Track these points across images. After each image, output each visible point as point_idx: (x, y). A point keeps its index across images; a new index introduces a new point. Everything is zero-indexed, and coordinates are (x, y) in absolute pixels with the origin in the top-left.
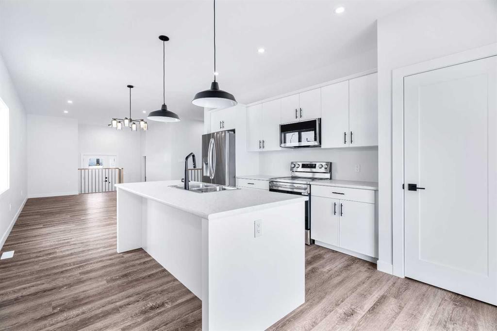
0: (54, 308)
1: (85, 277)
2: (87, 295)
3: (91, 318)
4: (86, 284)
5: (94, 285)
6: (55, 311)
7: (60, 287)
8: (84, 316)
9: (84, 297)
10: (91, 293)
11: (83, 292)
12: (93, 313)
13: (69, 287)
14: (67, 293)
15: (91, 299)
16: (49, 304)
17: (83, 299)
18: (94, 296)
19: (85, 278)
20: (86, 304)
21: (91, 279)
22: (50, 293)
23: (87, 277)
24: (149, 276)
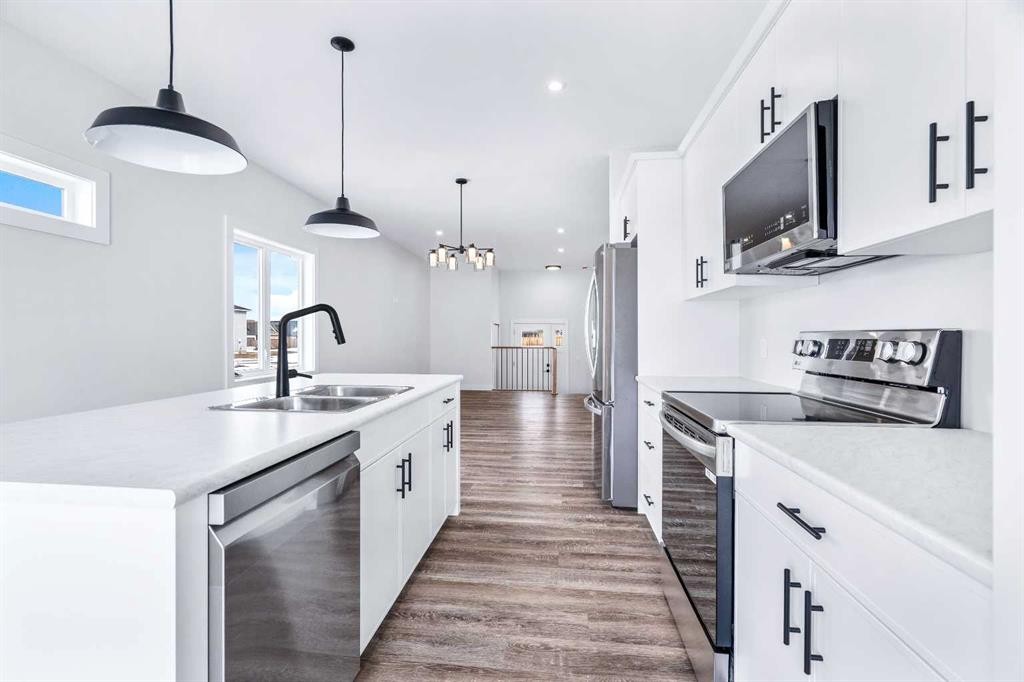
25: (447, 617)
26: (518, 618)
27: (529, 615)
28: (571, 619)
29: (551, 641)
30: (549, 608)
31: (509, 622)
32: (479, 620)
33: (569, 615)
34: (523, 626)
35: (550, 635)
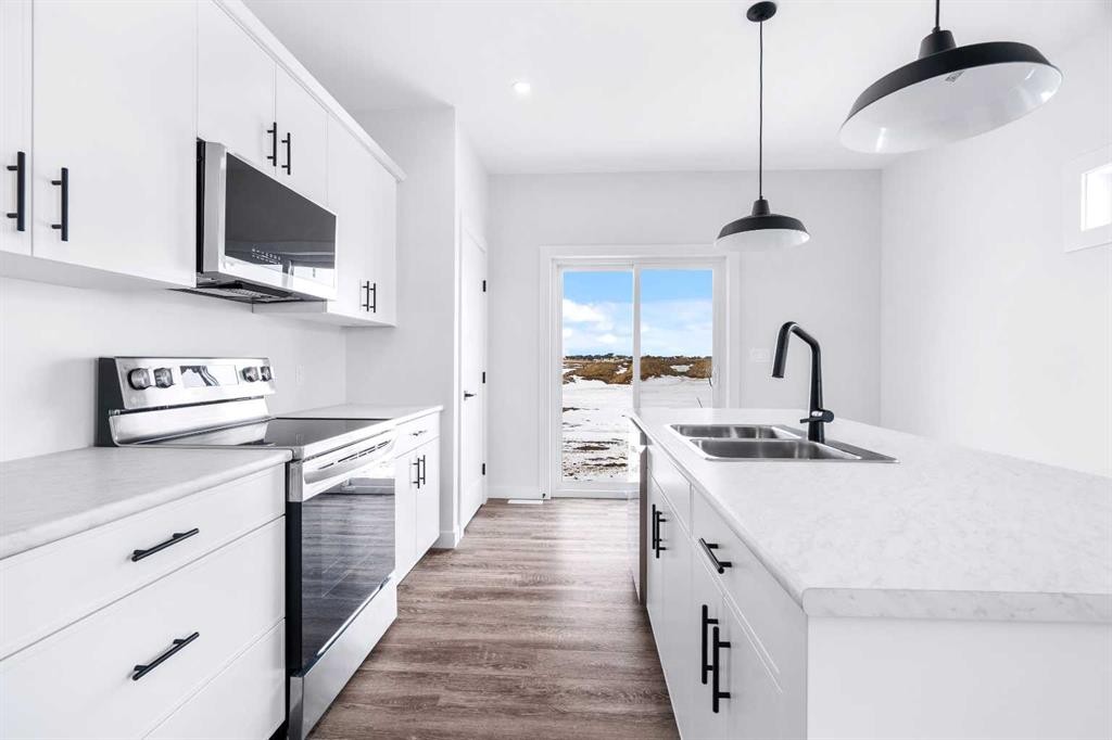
25: (606, 696)
26: (522, 696)
27: (509, 702)
28: (459, 698)
29: (490, 671)
30: (484, 711)
31: (532, 691)
32: (568, 692)
33: (461, 703)
34: (518, 687)
35: (491, 678)
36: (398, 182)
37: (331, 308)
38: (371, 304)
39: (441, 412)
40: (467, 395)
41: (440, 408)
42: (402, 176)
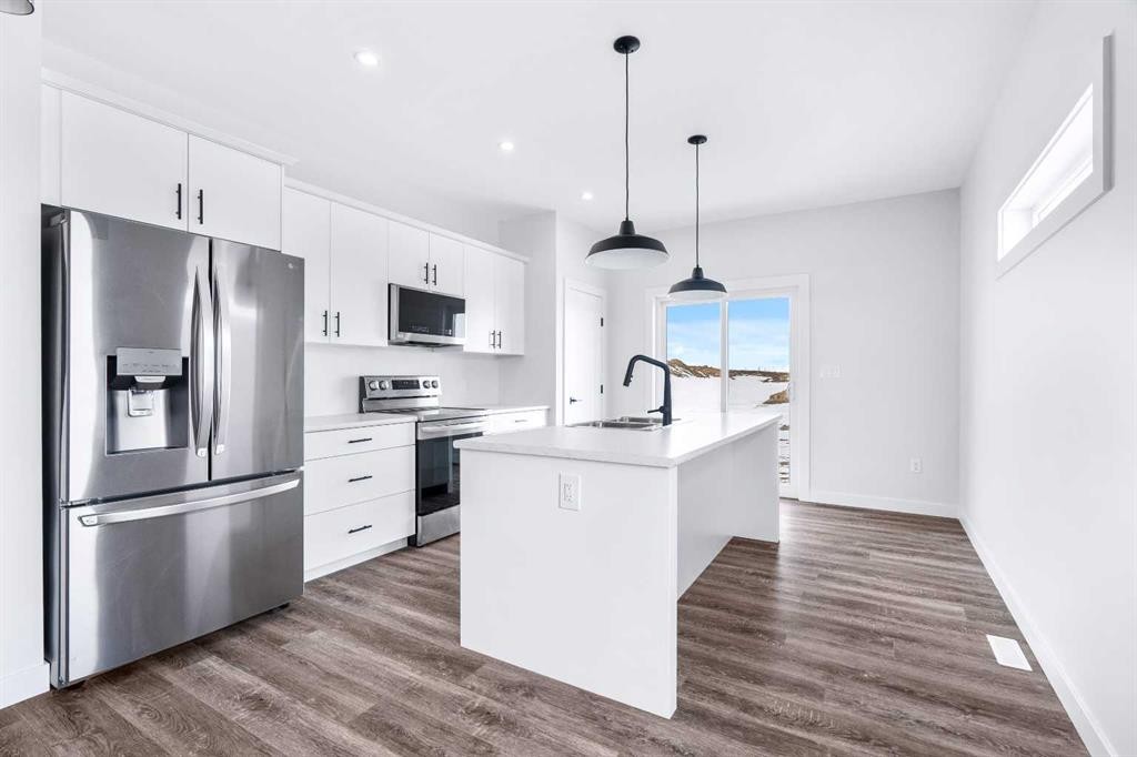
0: (891, 645)
1: (816, 678)
2: (831, 635)
3: (839, 605)
4: (824, 659)
5: (810, 646)
6: (888, 639)
7: (876, 682)
8: (850, 611)
9: (837, 634)
10: (823, 636)
11: (835, 645)
12: (837, 608)
13: (859, 671)
14: (865, 659)
15: (829, 626)
16: (899, 657)
17: (842, 633)
18: (822, 629)
19: (819, 673)
20: (839, 624)
21: (808, 664)
22: (900, 683)
23: (810, 675)
24: (716, 607)
36: (525, 263)
37: (465, 349)
38: (497, 342)
39: (549, 410)
40: (573, 401)
41: (546, 407)
42: (527, 259)
